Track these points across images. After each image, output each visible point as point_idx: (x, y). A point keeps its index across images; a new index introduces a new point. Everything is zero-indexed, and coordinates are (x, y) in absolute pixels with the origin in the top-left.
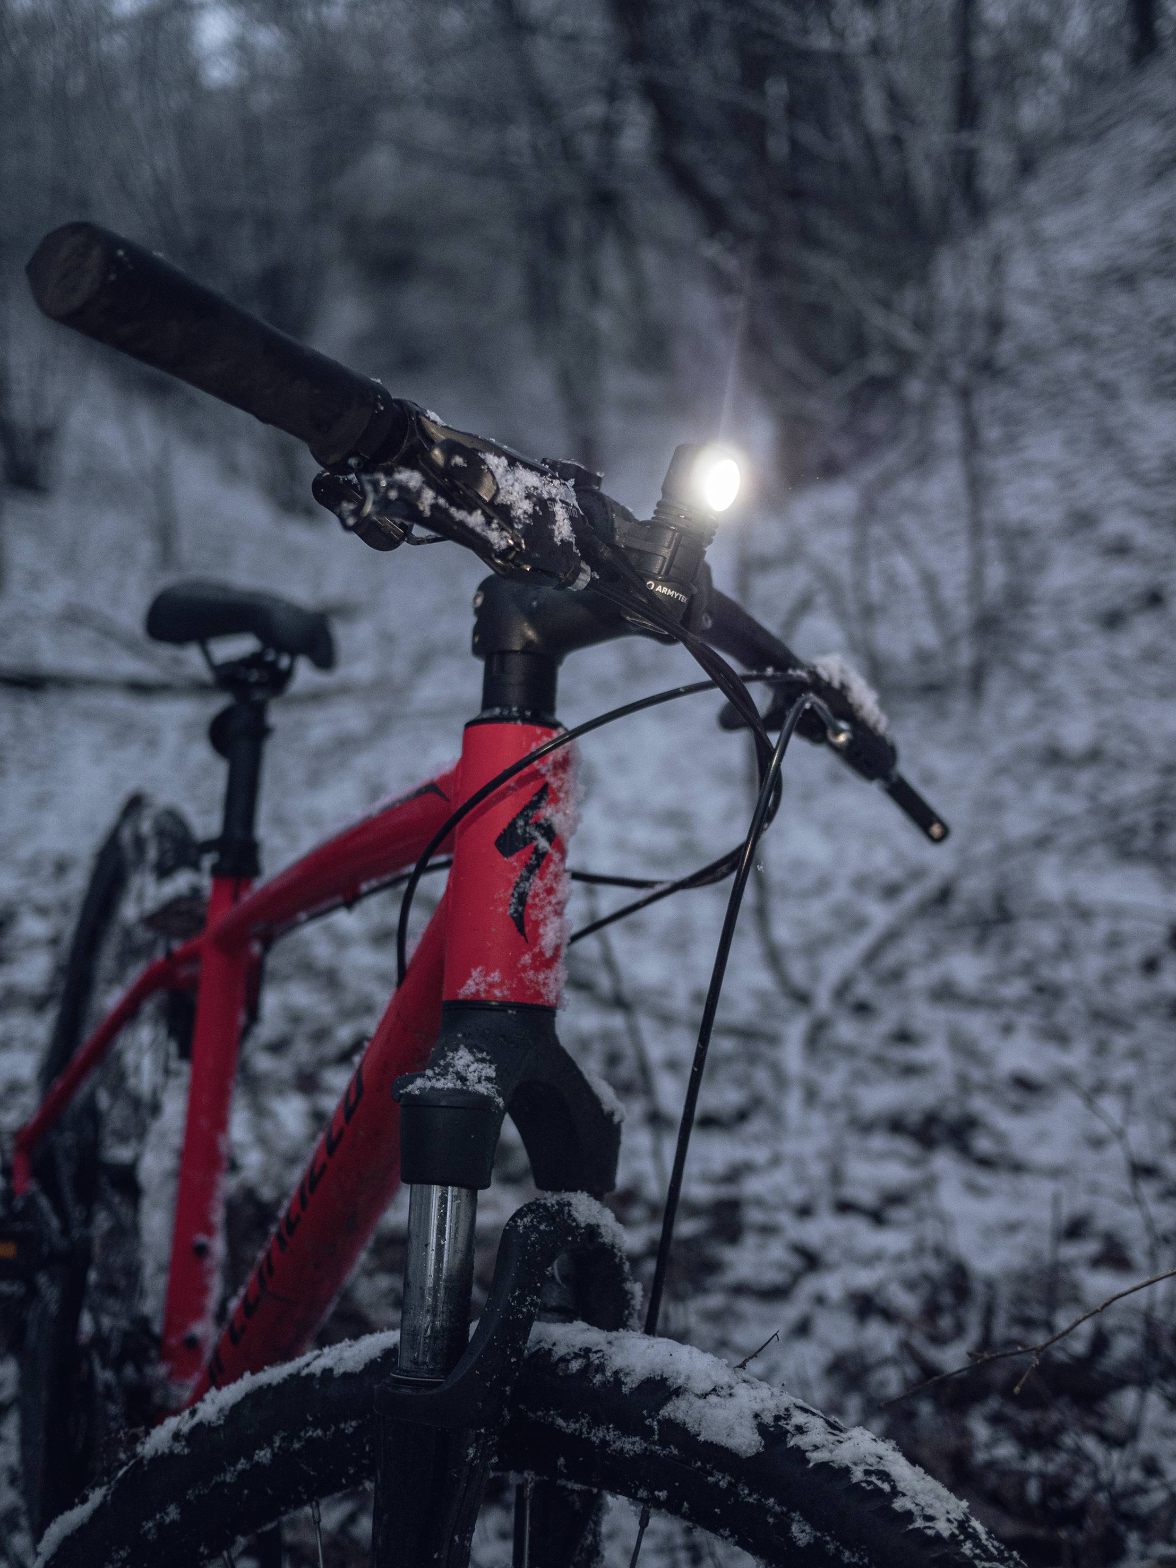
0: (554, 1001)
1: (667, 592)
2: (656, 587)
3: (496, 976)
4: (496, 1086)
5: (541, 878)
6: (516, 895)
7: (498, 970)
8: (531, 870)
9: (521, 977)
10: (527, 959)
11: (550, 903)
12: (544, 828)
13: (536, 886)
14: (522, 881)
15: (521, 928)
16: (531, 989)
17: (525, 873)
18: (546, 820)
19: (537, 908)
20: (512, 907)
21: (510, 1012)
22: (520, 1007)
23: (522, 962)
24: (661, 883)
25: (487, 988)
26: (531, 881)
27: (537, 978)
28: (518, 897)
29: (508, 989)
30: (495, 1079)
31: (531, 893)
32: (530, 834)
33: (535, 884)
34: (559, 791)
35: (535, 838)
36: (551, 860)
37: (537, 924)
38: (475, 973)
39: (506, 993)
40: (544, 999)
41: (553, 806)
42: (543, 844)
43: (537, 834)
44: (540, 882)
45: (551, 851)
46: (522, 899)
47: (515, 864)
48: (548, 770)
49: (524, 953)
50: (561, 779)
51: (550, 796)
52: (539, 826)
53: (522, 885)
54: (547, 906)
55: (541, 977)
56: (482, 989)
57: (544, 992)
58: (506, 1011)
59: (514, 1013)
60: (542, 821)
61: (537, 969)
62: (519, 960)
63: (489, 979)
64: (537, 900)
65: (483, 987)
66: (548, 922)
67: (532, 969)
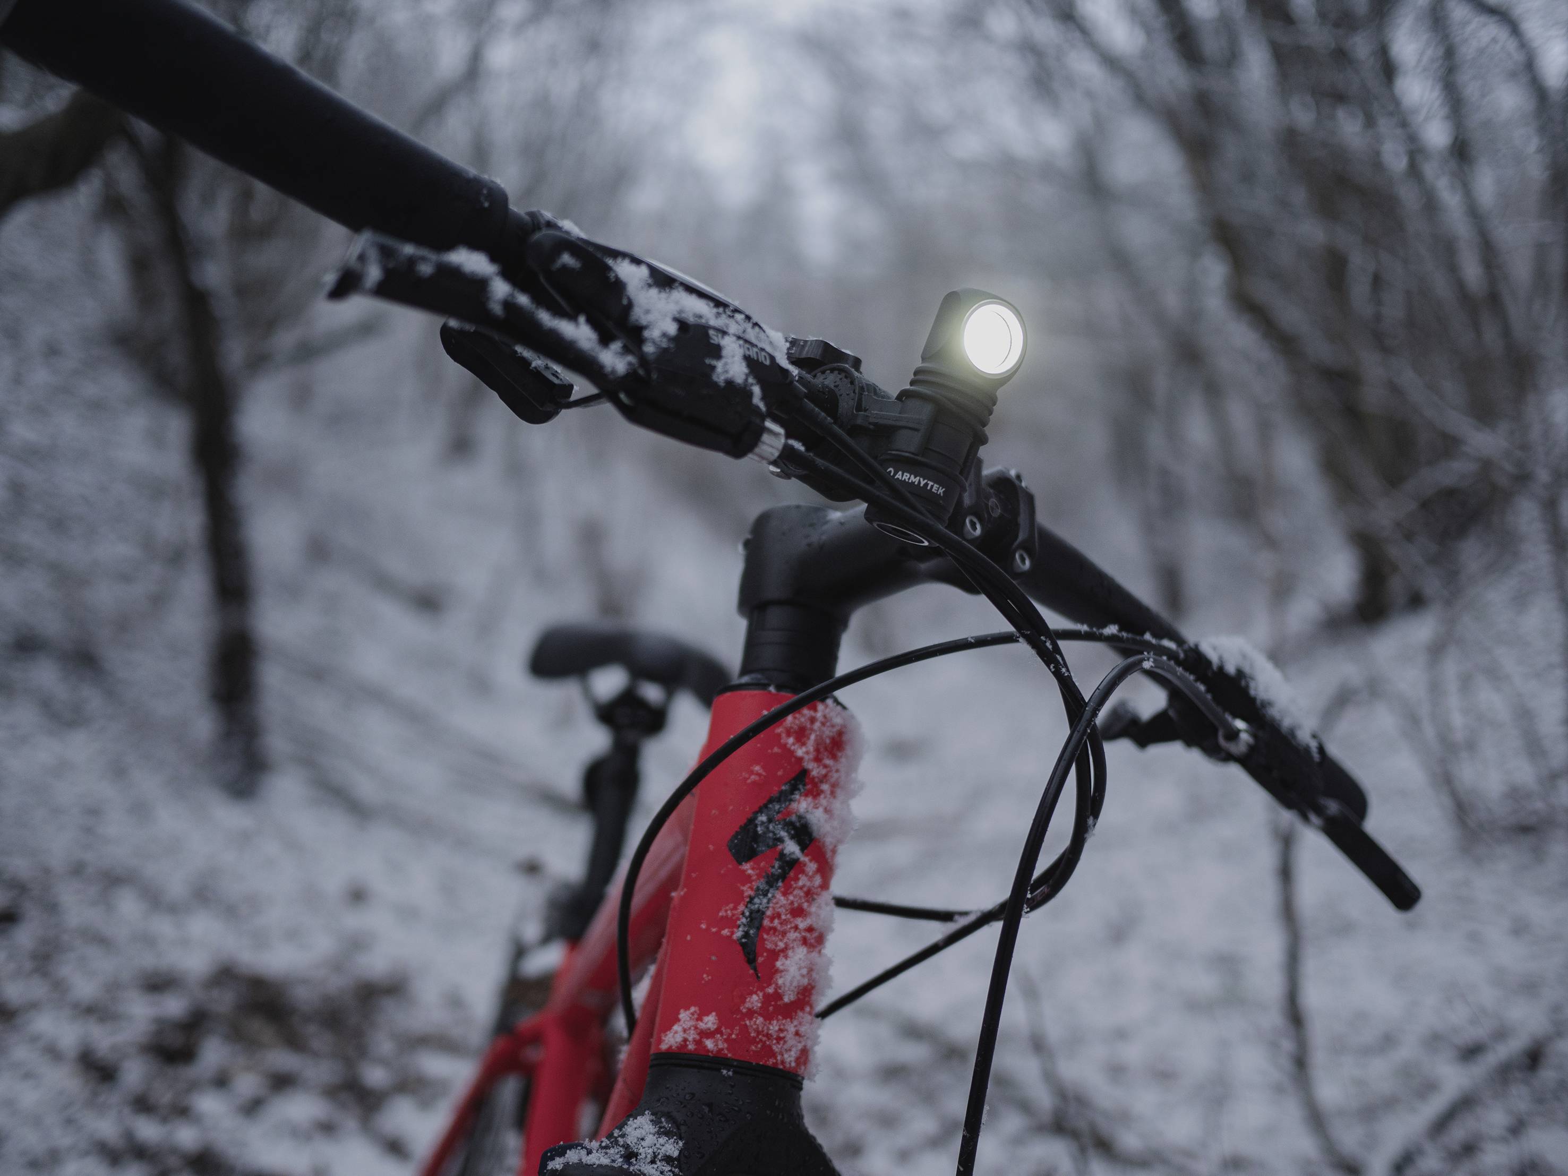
0: (793, 1064)
1: (909, 479)
2: (896, 473)
3: (710, 1021)
4: (677, 1170)
5: (785, 894)
6: (747, 914)
7: (714, 1014)
8: (771, 881)
9: (746, 1025)
10: (755, 1001)
11: (796, 928)
12: (795, 828)
13: (777, 903)
14: (757, 895)
15: (751, 960)
16: (758, 1043)
17: (762, 884)
18: (800, 817)
19: (777, 934)
20: (740, 929)
21: (725, 1072)
22: (743, 1069)
23: (748, 1005)
24: (964, 914)
25: (698, 1037)
26: (770, 895)
27: (768, 1029)
28: (750, 916)
29: (726, 1041)
30: (675, 1159)
31: (769, 913)
32: (775, 834)
33: (774, 901)
34: (822, 782)
35: (781, 840)
36: (803, 872)
37: (775, 955)
38: (684, 1015)
39: (721, 1045)
40: (777, 1060)
41: (810, 799)
42: (791, 847)
43: (783, 834)
44: (782, 898)
45: (803, 859)
46: (756, 917)
47: (750, 872)
48: (807, 753)
49: (751, 993)
50: (825, 766)
51: (809, 787)
52: (789, 825)
53: (756, 900)
54: (790, 932)
55: (774, 1027)
56: (690, 1038)
57: (777, 1050)
58: (719, 1070)
59: (730, 1073)
60: (794, 818)
61: (769, 1018)
62: (744, 1002)
63: (702, 1025)
64: (776, 921)
65: (692, 1035)
66: (790, 953)
67: (760, 1015)
